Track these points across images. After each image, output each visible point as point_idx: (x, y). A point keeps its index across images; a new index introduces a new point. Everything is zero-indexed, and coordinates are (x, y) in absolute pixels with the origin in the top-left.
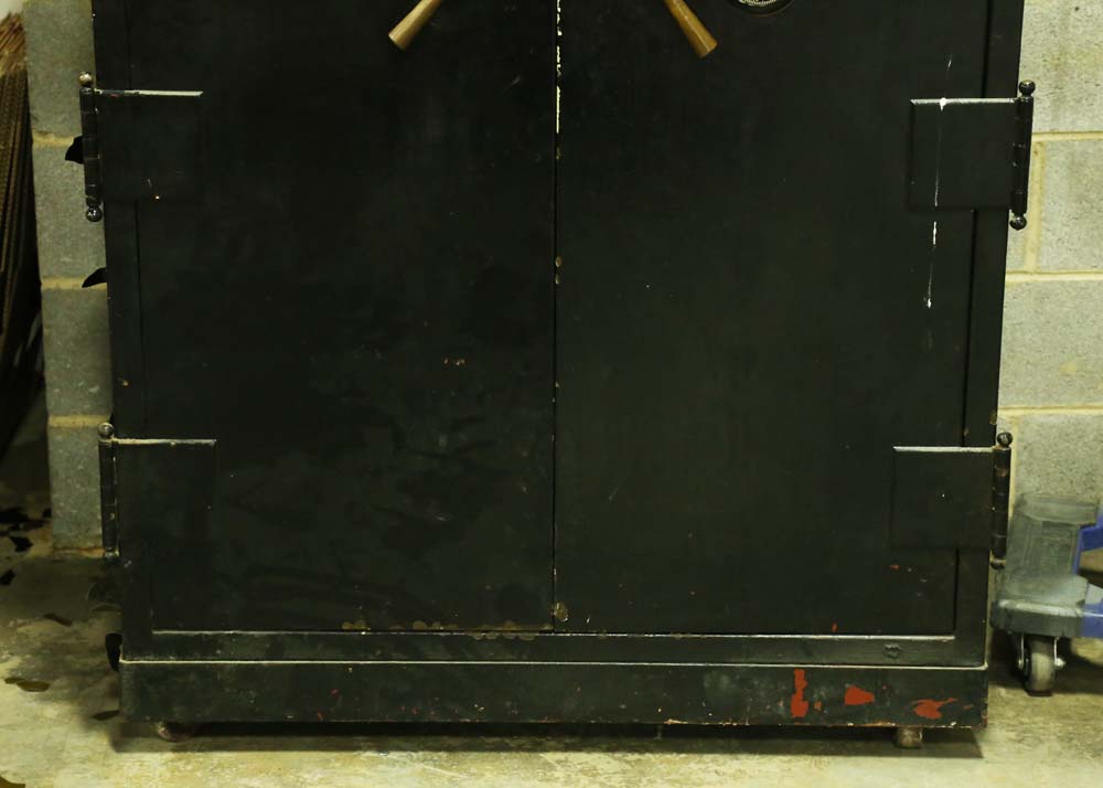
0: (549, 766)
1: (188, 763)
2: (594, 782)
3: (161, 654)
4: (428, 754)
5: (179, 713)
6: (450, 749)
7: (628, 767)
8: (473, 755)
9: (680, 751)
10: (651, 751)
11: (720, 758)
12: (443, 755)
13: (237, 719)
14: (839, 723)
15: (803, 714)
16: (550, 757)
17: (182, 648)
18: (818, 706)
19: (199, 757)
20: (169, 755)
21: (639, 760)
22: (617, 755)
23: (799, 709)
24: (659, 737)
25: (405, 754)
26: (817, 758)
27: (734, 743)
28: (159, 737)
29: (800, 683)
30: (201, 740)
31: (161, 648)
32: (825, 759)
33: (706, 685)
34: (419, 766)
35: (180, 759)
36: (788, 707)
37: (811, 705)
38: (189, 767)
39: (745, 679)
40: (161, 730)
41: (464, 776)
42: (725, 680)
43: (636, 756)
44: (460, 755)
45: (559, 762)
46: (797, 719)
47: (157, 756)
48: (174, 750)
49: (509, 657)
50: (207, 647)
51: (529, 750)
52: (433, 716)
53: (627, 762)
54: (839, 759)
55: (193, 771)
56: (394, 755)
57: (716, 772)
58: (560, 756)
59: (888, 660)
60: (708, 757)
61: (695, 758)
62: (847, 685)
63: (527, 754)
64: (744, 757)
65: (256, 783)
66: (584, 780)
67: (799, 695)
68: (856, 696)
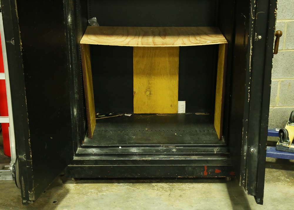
0: (153, 186)
1: (79, 186)
2: (163, 190)
4: (128, 184)
5: (76, 176)
6: (133, 183)
7: (170, 186)
8: (138, 184)
9: (181, 182)
10: (175, 183)
11: (189, 184)
12: (131, 184)
13: (88, 177)
14: (214, 177)
15: (206, 175)
16: (154, 184)
18: (209, 173)
19: (81, 185)
20: (75, 184)
21: (172, 185)
22: (168, 184)
23: (205, 174)
24: (176, 180)
25: (123, 184)
26: (209, 184)
27: (192, 180)
28: (72, 180)
29: (206, 168)
30: (81, 181)
32: (211, 184)
33: (186, 169)
34: (127, 187)
35: (77, 185)
36: (203, 173)
37: (208, 173)
38: (79, 187)
39: (194, 168)
40: (73, 179)
41: (136, 189)
42: (190, 168)
43: (171, 184)
44: (135, 184)
45: (156, 185)
46: (205, 176)
47: (72, 184)
48: (76, 183)
49: (145, 164)
51: (149, 183)
52: (129, 176)
53: (170, 185)
54: (214, 184)
55: (80, 188)
56: (121, 184)
57: (188, 187)
58: (156, 184)
59: (224, 164)
60: (187, 184)
61: (184, 184)
62: (216, 169)
63: (149, 184)
64: (194, 184)
65: (92, 191)
66: (161, 189)
67: (206, 171)
68: (217, 171)
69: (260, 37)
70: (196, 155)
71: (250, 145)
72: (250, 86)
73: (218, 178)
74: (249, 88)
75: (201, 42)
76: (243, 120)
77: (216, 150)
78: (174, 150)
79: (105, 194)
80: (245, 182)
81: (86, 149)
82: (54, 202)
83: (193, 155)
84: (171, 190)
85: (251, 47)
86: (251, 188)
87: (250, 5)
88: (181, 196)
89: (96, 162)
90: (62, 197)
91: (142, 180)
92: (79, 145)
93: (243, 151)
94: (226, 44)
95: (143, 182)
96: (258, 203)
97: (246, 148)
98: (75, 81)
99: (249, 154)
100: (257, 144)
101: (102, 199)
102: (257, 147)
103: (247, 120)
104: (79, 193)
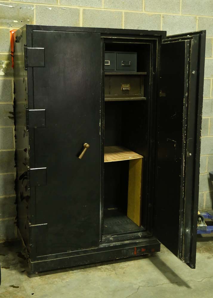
1: (43, 278)
2: (109, 270)
3: (38, 260)
5: (41, 270)
9: (118, 263)
11: (124, 263)
14: (141, 254)
15: (136, 254)
16: (99, 267)
17: (41, 259)
18: (138, 252)
19: (44, 277)
20: (39, 277)
21: (112, 266)
23: (135, 253)
24: (114, 261)
25: (76, 271)
27: (124, 260)
28: (36, 274)
29: (135, 249)
30: (42, 273)
31: (38, 259)
32: (139, 260)
33: (122, 252)
34: (80, 272)
35: (41, 277)
39: (128, 250)
41: (88, 273)
42: (125, 251)
43: (111, 265)
44: (85, 269)
45: (101, 268)
46: (135, 255)
47: (37, 277)
50: (46, 258)
51: (95, 267)
52: (81, 264)
53: (111, 266)
56: (75, 271)
57: (125, 265)
59: (147, 244)
60: (122, 263)
62: (142, 249)
64: (127, 262)
65: (57, 280)
66: (107, 270)
67: (135, 251)
68: (143, 250)
69: (190, 154)
70: (128, 240)
71: (186, 227)
72: (184, 186)
74: (183, 188)
75: (125, 158)
76: (180, 210)
77: (140, 234)
78: (111, 239)
79: (67, 281)
80: (182, 255)
82: (32, 294)
83: (125, 240)
84: (115, 270)
85: (184, 161)
87: (182, 134)
88: (124, 273)
91: (89, 266)
93: (180, 232)
95: (90, 267)
97: (182, 230)
99: (185, 234)
100: (190, 226)
101: (69, 285)
102: (190, 229)
103: (182, 210)
104: (47, 284)
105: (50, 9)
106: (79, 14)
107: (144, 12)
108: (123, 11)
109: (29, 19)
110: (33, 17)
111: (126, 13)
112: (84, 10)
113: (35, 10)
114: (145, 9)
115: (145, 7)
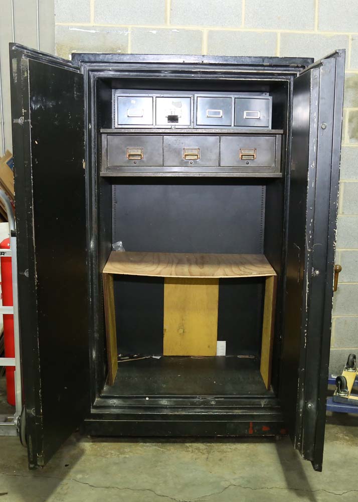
0: (187, 447)
1: (96, 446)
2: (199, 452)
4: (156, 444)
6: (162, 442)
7: (207, 447)
8: (168, 444)
9: (220, 443)
10: (213, 443)
11: (232, 444)
12: (160, 444)
14: (261, 435)
16: (188, 445)
18: (256, 431)
19: (98, 444)
20: (91, 443)
21: (210, 446)
22: (205, 444)
23: (251, 432)
24: (215, 439)
25: (151, 444)
26: (255, 444)
27: (234, 440)
29: (251, 425)
30: (99, 439)
32: (257, 444)
33: (227, 426)
34: (154, 447)
35: (94, 445)
36: (248, 431)
37: (254, 431)
39: (237, 425)
40: (89, 437)
41: (165, 450)
42: (232, 425)
43: (209, 444)
44: (165, 444)
45: (190, 446)
46: (251, 435)
47: (88, 443)
48: (92, 442)
49: (177, 419)
51: (182, 442)
52: (158, 434)
53: (208, 446)
54: (261, 444)
55: (97, 448)
56: (148, 444)
57: (230, 449)
58: (190, 444)
59: (273, 419)
60: (228, 444)
61: (225, 444)
62: (263, 426)
63: (181, 444)
64: (237, 444)
65: (113, 452)
66: (197, 451)
67: (251, 428)
68: (265, 428)
69: (317, 272)
70: (240, 408)
71: (307, 399)
72: (307, 328)
73: (266, 437)
74: (306, 331)
75: (246, 274)
76: (299, 369)
77: (263, 403)
78: (213, 403)
79: (128, 456)
80: (301, 445)
81: (106, 400)
82: (66, 466)
83: (236, 408)
84: (209, 453)
85: (308, 283)
86: (308, 451)
87: (305, 236)
88: (220, 460)
89: (118, 416)
90: (76, 458)
91: (174, 440)
92: (97, 395)
93: (299, 406)
94: (275, 276)
95: (174, 442)
96: (316, 470)
97: (302, 403)
98: (95, 318)
99: (306, 411)
100: (315, 397)
101: (125, 462)
102: (315, 402)
103: (303, 369)
104: (96, 455)
105: (154, 32)
106: (201, 38)
107: (316, 32)
108: (279, 32)
109: (119, 49)
110: (127, 46)
111: (283, 35)
112: (210, 32)
113: (129, 35)
114: (318, 27)
115: (318, 24)
